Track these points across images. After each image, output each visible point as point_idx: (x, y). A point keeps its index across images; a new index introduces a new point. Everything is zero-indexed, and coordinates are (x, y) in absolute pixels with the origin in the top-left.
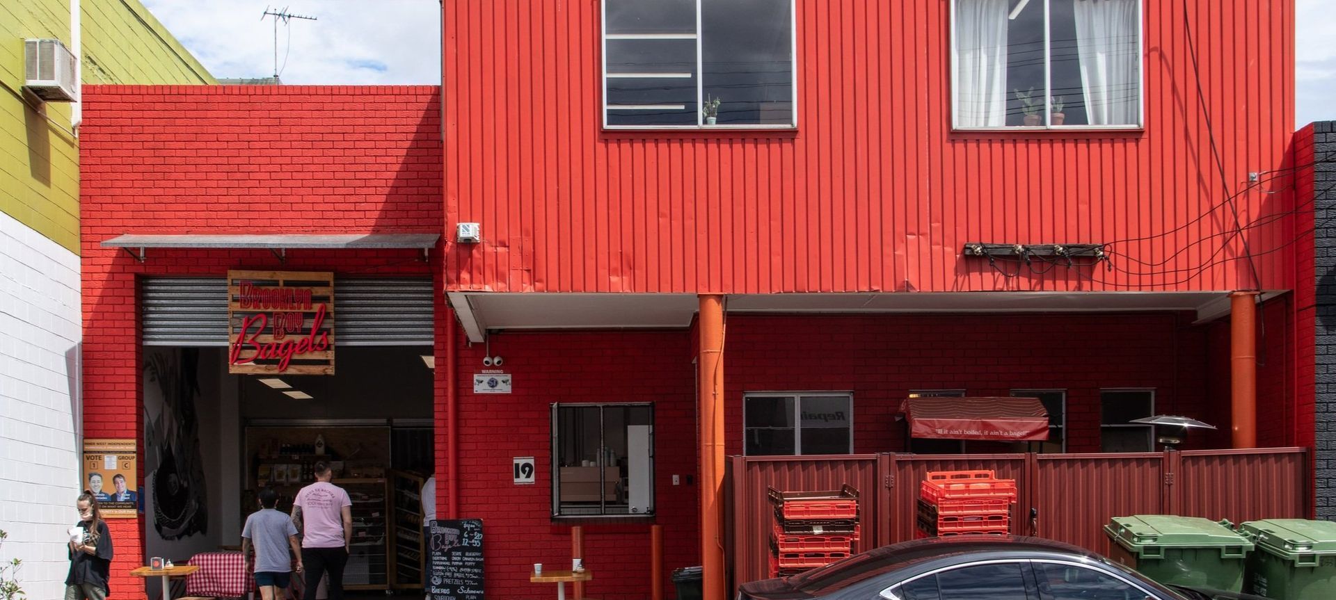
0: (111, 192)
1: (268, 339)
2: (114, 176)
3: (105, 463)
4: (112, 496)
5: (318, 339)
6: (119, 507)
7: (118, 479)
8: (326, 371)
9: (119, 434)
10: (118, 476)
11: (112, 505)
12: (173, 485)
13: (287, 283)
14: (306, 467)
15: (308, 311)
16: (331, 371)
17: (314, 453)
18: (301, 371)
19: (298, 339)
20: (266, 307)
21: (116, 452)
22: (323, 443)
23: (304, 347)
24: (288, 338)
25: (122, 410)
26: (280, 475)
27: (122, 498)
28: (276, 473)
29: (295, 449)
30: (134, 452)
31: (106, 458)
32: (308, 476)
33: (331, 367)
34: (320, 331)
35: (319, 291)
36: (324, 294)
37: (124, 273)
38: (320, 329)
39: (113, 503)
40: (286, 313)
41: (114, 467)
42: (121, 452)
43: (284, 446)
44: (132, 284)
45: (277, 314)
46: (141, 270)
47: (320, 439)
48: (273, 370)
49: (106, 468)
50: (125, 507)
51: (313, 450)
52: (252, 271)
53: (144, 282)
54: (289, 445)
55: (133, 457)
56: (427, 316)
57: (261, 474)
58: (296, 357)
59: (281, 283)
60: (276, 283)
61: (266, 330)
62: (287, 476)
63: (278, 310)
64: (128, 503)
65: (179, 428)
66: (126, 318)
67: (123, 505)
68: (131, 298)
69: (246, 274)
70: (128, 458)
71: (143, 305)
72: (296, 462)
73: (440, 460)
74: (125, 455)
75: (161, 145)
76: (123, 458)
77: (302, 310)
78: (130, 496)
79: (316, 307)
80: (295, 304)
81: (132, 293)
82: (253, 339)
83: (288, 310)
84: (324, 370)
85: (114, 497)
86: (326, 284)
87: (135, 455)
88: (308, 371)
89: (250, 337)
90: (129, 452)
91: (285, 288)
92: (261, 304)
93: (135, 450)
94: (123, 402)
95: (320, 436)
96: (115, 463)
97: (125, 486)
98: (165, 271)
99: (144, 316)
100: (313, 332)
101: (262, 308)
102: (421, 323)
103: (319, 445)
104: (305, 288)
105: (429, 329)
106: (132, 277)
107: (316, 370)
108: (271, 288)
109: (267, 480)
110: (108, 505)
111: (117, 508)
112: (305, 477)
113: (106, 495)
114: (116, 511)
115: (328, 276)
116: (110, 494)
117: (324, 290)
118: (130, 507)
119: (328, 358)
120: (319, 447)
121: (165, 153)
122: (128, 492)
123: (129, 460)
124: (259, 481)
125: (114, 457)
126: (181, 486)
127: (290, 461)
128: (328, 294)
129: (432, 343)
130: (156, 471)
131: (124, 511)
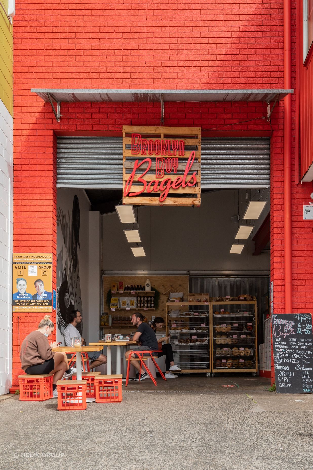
0: (36, 70)
1: (152, 177)
2: (38, 58)
3: (29, 271)
4: (33, 296)
5: (189, 178)
6: (38, 304)
7: (38, 283)
8: (195, 202)
9: (39, 249)
10: (38, 281)
11: (33, 303)
12: (67, 301)
13: (166, 136)
14: (139, 299)
15: (181, 157)
16: (198, 202)
17: (145, 290)
18: (176, 202)
19: (174, 178)
20: (151, 154)
21: (37, 263)
22: (150, 284)
23: (179, 184)
24: (166, 177)
25: (43, 232)
26: (124, 304)
27: (41, 298)
28: (121, 303)
29: (133, 288)
30: (50, 263)
31: (30, 267)
32: (140, 304)
33: (198, 199)
34: (191, 172)
35: (190, 142)
36: (194, 144)
37: (45, 129)
38: (190, 171)
39: (34, 301)
40: (166, 158)
41: (36, 274)
42: (40, 263)
43: (126, 286)
44: (51, 138)
45: (159, 159)
46: (58, 127)
47: (148, 282)
48: (155, 201)
49: (30, 275)
50: (43, 304)
51: (143, 288)
52: (141, 127)
53: (58, 141)
54: (129, 286)
55: (50, 267)
56: (263, 166)
57: (112, 303)
58: (172, 191)
59: (162, 136)
60: (158, 136)
61: (151, 171)
62: (128, 304)
63: (160, 156)
64: (45, 301)
65: (70, 265)
66: (46, 163)
67: (42, 302)
68: (49, 148)
69: (135, 129)
70: (46, 267)
71: (57, 158)
72: (133, 296)
73: (278, 270)
74: (43, 265)
75: (73, 35)
76: (42, 267)
77: (177, 156)
78: (47, 296)
79: (188, 154)
80: (172, 152)
81: (51, 144)
82: (141, 177)
83: (167, 156)
84: (193, 201)
85: (35, 296)
86: (196, 137)
87: (51, 265)
88: (181, 202)
89: (139, 176)
90: (47, 263)
91: (165, 139)
92: (147, 151)
93: (51, 262)
94: (45, 226)
95: (148, 280)
96: (36, 271)
97: (43, 289)
98: (76, 129)
99: (58, 166)
100: (186, 173)
101: (148, 154)
102: (258, 171)
103: (148, 285)
104: (179, 140)
105: (265, 176)
106: (51, 133)
107: (187, 201)
108: (155, 139)
109: (116, 307)
110: (31, 302)
111: (37, 305)
112: (139, 305)
113: (29, 295)
114: (36, 307)
115: (197, 131)
116: (32, 294)
117: (194, 141)
118: (47, 304)
119: (196, 193)
120: (148, 287)
121: (76, 41)
122: (46, 293)
123: (46, 269)
124: (111, 307)
125: (36, 267)
126: (71, 303)
127: (130, 295)
128: (197, 144)
129: (267, 186)
130: (59, 288)
131: (42, 307)
